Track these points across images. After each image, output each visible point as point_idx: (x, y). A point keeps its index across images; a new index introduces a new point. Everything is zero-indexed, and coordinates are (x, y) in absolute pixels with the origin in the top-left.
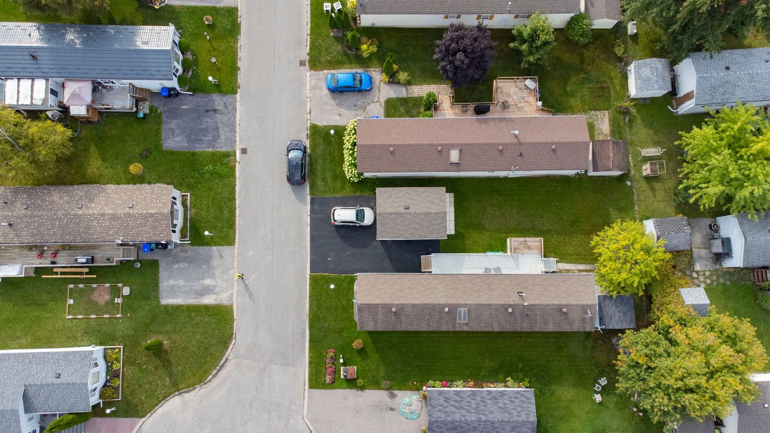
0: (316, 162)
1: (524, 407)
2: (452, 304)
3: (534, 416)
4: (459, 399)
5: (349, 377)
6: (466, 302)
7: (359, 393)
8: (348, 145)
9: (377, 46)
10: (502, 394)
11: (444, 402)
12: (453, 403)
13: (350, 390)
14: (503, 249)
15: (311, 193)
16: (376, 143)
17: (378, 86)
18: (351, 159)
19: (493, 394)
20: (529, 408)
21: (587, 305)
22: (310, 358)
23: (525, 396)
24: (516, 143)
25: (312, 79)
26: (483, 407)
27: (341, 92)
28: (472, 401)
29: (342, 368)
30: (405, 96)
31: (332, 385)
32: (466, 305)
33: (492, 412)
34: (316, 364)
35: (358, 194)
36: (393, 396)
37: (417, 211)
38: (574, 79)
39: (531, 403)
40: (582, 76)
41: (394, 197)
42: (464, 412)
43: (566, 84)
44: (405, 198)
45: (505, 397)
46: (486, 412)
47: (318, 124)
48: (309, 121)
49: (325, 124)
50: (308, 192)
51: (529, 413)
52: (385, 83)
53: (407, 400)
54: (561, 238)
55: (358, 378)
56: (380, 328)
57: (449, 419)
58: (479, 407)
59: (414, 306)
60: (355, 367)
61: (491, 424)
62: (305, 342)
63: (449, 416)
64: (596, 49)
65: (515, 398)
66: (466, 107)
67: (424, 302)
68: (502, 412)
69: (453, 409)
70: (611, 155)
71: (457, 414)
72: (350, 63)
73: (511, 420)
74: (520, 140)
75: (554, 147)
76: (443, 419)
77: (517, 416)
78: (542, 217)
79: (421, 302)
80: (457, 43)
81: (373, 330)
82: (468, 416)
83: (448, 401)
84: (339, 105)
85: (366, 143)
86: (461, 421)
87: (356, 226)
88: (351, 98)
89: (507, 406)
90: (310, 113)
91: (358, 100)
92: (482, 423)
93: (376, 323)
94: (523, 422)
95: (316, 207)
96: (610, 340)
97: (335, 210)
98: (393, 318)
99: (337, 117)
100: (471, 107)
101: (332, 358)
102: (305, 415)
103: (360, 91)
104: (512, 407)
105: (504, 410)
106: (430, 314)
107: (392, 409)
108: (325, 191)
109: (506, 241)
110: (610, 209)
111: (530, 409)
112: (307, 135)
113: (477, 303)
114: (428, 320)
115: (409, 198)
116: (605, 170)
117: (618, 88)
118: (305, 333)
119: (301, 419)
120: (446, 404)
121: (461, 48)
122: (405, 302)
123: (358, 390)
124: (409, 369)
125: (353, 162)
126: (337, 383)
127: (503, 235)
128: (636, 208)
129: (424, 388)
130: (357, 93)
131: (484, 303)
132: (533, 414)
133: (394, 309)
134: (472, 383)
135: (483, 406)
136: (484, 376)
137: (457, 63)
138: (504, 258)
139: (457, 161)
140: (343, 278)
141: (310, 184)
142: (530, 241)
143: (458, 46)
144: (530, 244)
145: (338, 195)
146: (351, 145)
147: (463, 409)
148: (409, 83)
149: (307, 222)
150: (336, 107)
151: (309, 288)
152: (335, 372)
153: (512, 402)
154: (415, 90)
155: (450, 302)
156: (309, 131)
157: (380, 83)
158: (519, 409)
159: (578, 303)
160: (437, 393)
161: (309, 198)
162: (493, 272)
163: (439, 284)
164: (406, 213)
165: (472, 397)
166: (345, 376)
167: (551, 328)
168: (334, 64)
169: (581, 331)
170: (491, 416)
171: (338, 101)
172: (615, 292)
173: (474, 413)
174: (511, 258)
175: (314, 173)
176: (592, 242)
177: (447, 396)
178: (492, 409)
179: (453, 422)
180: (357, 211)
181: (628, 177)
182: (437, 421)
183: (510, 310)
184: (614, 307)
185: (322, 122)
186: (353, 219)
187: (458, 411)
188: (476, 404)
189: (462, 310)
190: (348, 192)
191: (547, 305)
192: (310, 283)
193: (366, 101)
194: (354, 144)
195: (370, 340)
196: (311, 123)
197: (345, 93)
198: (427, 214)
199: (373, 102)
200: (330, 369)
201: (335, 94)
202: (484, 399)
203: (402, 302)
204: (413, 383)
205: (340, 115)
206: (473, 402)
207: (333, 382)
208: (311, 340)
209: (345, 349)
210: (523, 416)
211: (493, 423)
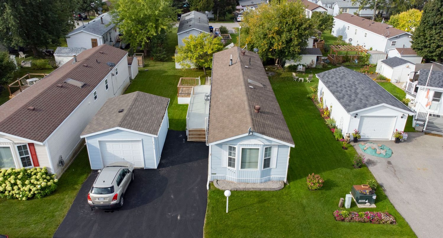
4: (347, 96)
7: (386, 188)
11: (356, 102)
13: (390, 198)
14: (186, 106)
23: (324, 75)
24: (84, 61)
28: (344, 91)
29: (360, 206)
31: (394, 215)
32: (244, 80)
33: (349, 81)
36: (372, 162)
37: (130, 105)
39: (328, 72)
46: (351, 83)
51: (338, 70)
57: (373, 94)
59: (250, 100)
63: (369, 95)
65: (328, 77)
68: (346, 78)
69: (359, 96)
71: (364, 93)
75: (100, 52)
77: (344, 72)
79: (245, 96)
82: (361, 88)
83: (352, 100)
89: (338, 78)
98: (269, 116)
105: (342, 78)
106: (259, 97)
107: (389, 163)
109: (181, 105)
110: (164, 75)
111: (334, 71)
114: (266, 99)
115: (109, 113)
122: (246, 103)
128: (166, 70)
135: (345, 85)
139: (83, 84)
147: (356, 91)
155: (243, 84)
158: (337, 74)
164: (128, 112)
167: (259, 62)
173: (355, 87)
177: (348, 102)
178: (346, 82)
181: (142, 70)
183: (246, 66)
187: (360, 93)
188: (346, 88)
189: (249, 81)
198: (136, 100)
204: (345, 149)
207: (390, 215)
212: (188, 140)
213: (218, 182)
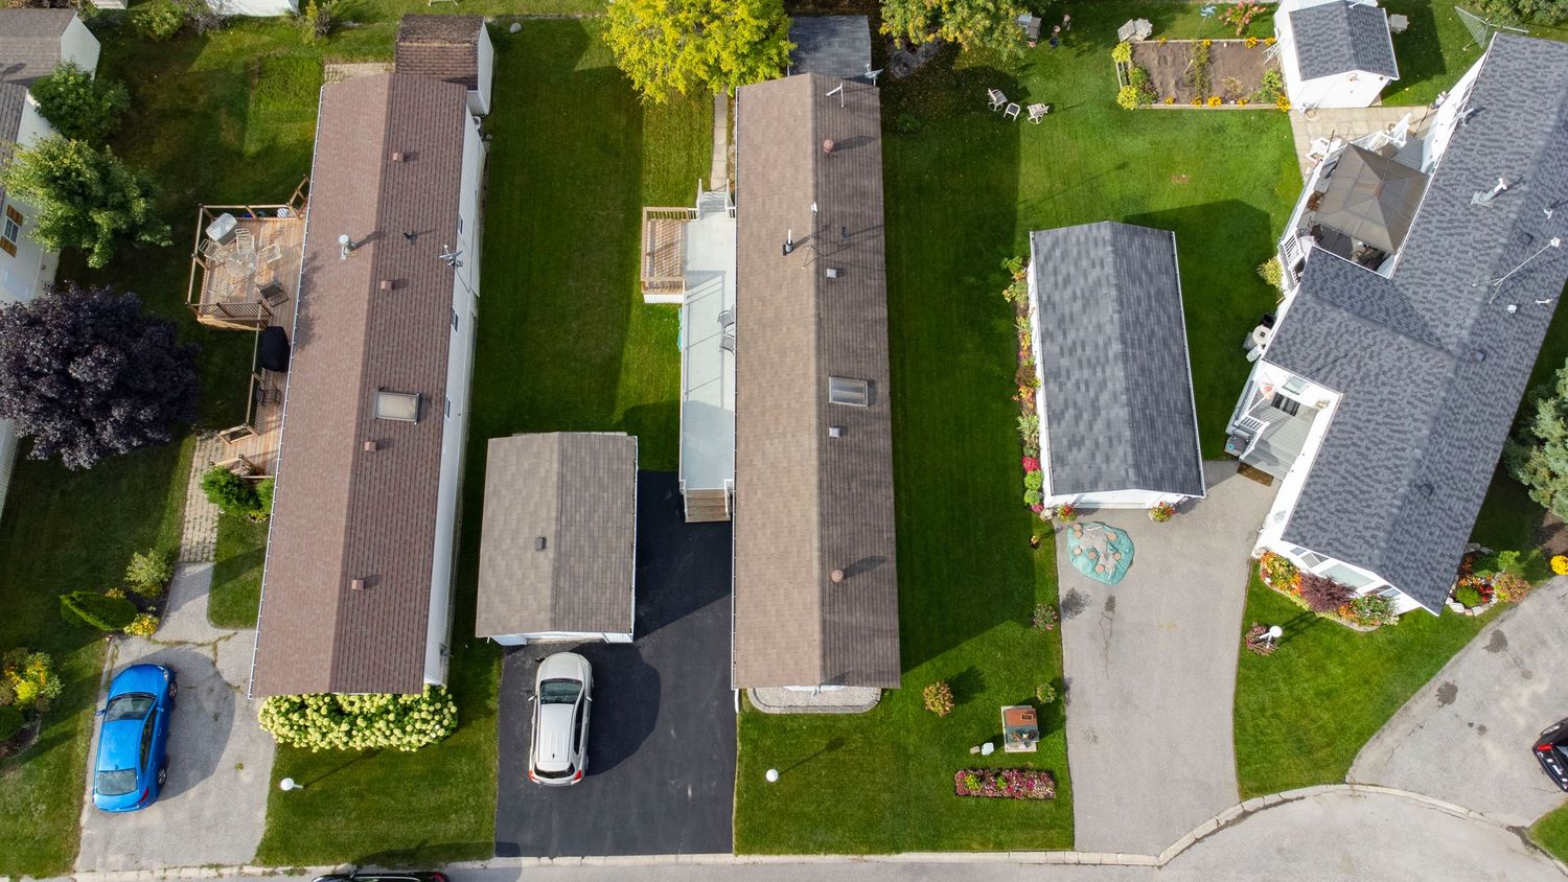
0: (383, 839)
1: (1079, 253)
2: (819, 416)
3: (1099, 228)
4: (1071, 413)
5: (1033, 724)
6: (813, 378)
7: (1073, 694)
8: (338, 735)
9: (33, 651)
10: (1046, 305)
11: (1084, 450)
12: (1082, 428)
13: (1069, 724)
14: (670, 313)
15: (482, 852)
16: (331, 632)
17: (164, 647)
18: (381, 724)
19: (1051, 327)
20: (1078, 240)
21: (815, 95)
22: (984, 847)
23: (1049, 252)
24: (378, 248)
25: (104, 865)
26: (1088, 351)
27: (163, 762)
28: (1073, 380)
29: (1008, 748)
30: (209, 565)
31: (1057, 776)
32: (819, 381)
33: (1099, 328)
34: (1002, 828)
35: (493, 704)
36: (1074, 603)
37: (554, 514)
38: (228, 136)
39: (1066, 238)
40: (223, 116)
41: (506, 582)
42: (1105, 397)
43: (240, 155)
44: (513, 552)
45: (1057, 297)
46: (1101, 343)
47: (259, 836)
48: (247, 869)
49: (261, 814)
50: (477, 865)
51: (1091, 240)
52: (158, 627)
53: (1081, 563)
54: (648, 179)
55: (1033, 702)
56: (891, 621)
57: (1127, 433)
58: (1089, 361)
59: (825, 521)
60: (1003, 708)
61: (1128, 329)
62: (941, 865)
63: (1119, 437)
64: (152, 81)
65: (1055, 273)
66: (265, 393)
67: (815, 491)
68: (1097, 303)
69: (1099, 425)
70: (436, 45)
71: (1113, 415)
72: (69, 736)
73: (1113, 281)
74: (368, 237)
75: (395, 156)
76: (1129, 450)
77: (1102, 267)
78: (593, 219)
79: (815, 500)
80: (38, 375)
81: (898, 640)
82: (1114, 384)
83: (1078, 438)
84: (207, 770)
85: (328, 665)
86: (1129, 404)
87: (593, 706)
88: (190, 729)
89: (1079, 293)
90: (218, 866)
91: (200, 709)
92: (1130, 351)
93: (876, 632)
94: (1115, 252)
95: (526, 838)
96: (899, 82)
97: (539, 773)
98: (861, 580)
99: (246, 776)
100: (267, 379)
101: (981, 779)
102: (1151, 860)
103: (170, 702)
104: (1082, 281)
105: (1089, 299)
106: (848, 478)
107: (1111, 604)
108: (478, 810)
109: (652, 307)
110: (579, 67)
111: (1082, 239)
112: (291, 873)
113: (813, 352)
114: (865, 484)
115: (513, 539)
116: (475, 62)
117: (266, 39)
118: (913, 864)
119: (1165, 872)
120: (1087, 442)
121: (55, 365)
122: (816, 544)
123: (1068, 702)
124: (998, 558)
125: (391, 717)
126: (1050, 763)
127: (635, 312)
128: (580, 16)
129: (1046, 514)
130: (176, 715)
131: (812, 336)
132: (1095, 231)
133: (837, 576)
134: (1024, 392)
135: (1084, 350)
136: (1002, 366)
137: (105, 381)
138: (694, 306)
139: (414, 402)
140: (749, 748)
141: (452, 859)
142: (653, 245)
143: (46, 375)
144: (658, 245)
145: (495, 764)
146: (338, 724)
147: (1097, 398)
148: (173, 560)
149: (573, 866)
150: (211, 780)
151: (779, 853)
152: (1022, 770)
153: (1067, 281)
154: (195, 539)
155: (814, 421)
156: (280, 869)
157: (155, 642)
158: (1085, 263)
159: (809, 115)
160: (1059, 469)
161: (497, 863)
162: (731, 330)
163: (764, 454)
164: (558, 546)
165: (1063, 379)
166: (1031, 737)
167: (874, 184)
168: (65, 794)
169: (879, 116)
170: (1108, 329)
171: (192, 774)
172: (782, 43)
173: (1104, 372)
174: (695, 290)
175: (418, 847)
176: (658, 101)
177: (1065, 442)
178: (1091, 329)
179: (1134, 425)
180: (544, 702)
181: (500, 29)
182: (1137, 466)
183: (831, 273)
184: (818, 55)
185: (256, 822)
186: (567, 712)
187: (1103, 413)
188: (1081, 367)
189: (833, 393)
190: (485, 735)
191: (816, 185)
192: (763, 852)
193: (208, 684)
194: (337, 712)
195: (925, 667)
196: (253, 863)
197: (170, 750)
198: (563, 485)
199: (214, 663)
200: (1015, 783)
201: (169, 783)
202: (1066, 351)
203: (816, 554)
204: (1035, 546)
205: (241, 766)
206: (1076, 375)
207: (1051, 774)
208: (934, 847)
209: (952, 737)
210: (1101, 253)
211: (1125, 325)
212: (685, 521)
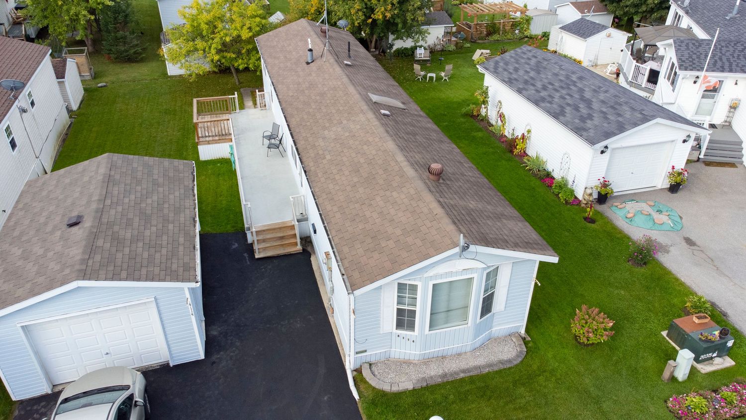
1: (516, 59)
2: (368, 105)
3: (521, 49)
4: (568, 110)
6: (354, 93)
10: (510, 81)
11: (596, 119)
12: (584, 111)
20: (511, 57)
23: (496, 66)
26: (556, 84)
28: (557, 97)
32: (360, 94)
36: (655, 244)
39: (502, 58)
45: (515, 76)
51: (519, 53)
53: (640, 222)
58: (561, 87)
59: (402, 149)
65: (506, 70)
69: (596, 105)
77: (536, 57)
83: (586, 116)
89: (529, 70)
93: (500, 216)
98: (461, 184)
104: (527, 66)
106: (411, 134)
107: (690, 242)
109: (207, 162)
111: (513, 55)
113: (348, 85)
114: (429, 139)
120: (595, 115)
122: (401, 159)
131: (345, 80)
135: (553, 85)
147: (583, 97)
153: (517, 69)
155: (365, 108)
158: (523, 61)
160: (585, 133)
163: (324, 138)
165: (549, 100)
177: (577, 121)
181: (90, 87)
183: (347, 63)
188: (558, 91)
198: (109, 181)
202: (540, 90)
203: (405, 164)
210: (530, 54)
212: (257, 256)
213: (374, 368)
